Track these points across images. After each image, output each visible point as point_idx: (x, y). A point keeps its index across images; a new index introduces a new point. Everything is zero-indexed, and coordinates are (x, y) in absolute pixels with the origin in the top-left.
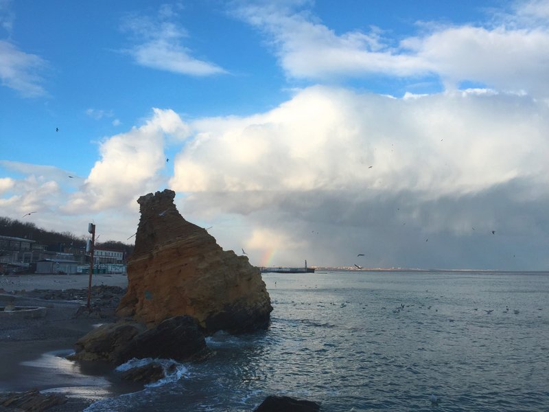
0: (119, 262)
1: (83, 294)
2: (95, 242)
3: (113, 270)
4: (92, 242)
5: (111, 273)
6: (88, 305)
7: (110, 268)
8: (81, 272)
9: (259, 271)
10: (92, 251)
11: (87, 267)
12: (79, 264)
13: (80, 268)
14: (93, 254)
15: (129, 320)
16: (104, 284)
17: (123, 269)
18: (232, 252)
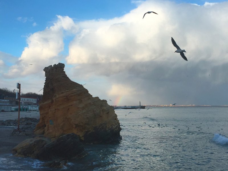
0: (35, 104)
1: (15, 122)
2: (21, 94)
3: (32, 109)
4: (19, 93)
5: (30, 111)
6: (19, 128)
7: (30, 108)
8: (14, 110)
9: (113, 108)
10: (19, 99)
11: (17, 107)
12: (13, 106)
13: (13, 108)
14: (20, 100)
15: (41, 137)
16: (27, 117)
17: (37, 108)
18: (97, 98)
